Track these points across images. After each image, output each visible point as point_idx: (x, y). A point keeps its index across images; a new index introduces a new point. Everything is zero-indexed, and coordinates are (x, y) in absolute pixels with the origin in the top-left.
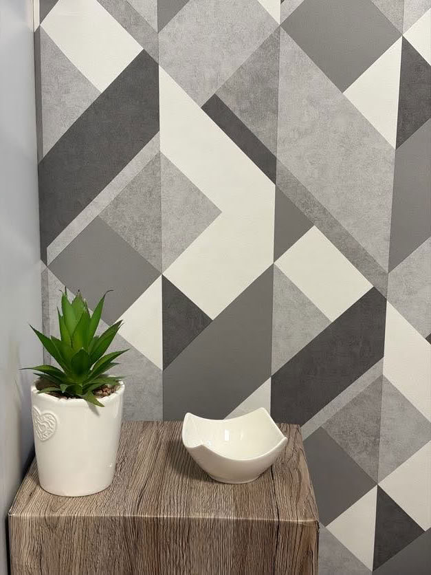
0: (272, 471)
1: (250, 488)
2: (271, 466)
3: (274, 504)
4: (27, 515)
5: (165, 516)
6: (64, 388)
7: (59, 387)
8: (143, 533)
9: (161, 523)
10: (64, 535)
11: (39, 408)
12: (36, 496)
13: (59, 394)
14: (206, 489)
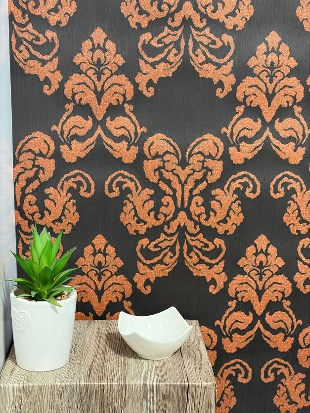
0: (181, 352)
1: (167, 363)
2: (180, 348)
3: (184, 373)
4: (10, 385)
5: (109, 383)
6: (33, 294)
7: (30, 294)
8: (93, 396)
9: (106, 388)
10: (37, 399)
11: (16, 309)
12: (15, 372)
13: (30, 299)
14: (136, 365)
